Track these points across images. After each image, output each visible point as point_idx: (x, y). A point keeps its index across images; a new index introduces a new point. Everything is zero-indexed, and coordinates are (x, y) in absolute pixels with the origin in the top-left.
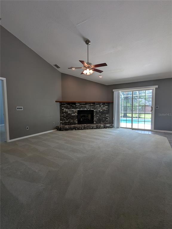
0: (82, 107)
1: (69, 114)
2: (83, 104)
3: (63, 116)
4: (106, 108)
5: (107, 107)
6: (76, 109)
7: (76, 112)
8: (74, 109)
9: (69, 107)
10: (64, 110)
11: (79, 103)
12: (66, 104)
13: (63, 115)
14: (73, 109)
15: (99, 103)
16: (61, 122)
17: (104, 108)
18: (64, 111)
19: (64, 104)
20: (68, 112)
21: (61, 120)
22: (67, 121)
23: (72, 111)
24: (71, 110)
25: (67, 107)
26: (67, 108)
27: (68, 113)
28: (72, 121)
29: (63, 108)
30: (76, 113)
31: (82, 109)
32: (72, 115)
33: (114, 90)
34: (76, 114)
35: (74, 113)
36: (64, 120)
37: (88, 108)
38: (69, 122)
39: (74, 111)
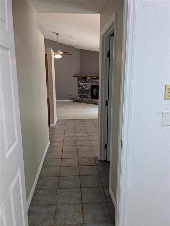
0: (93, 81)
1: (84, 88)
3: (80, 90)
6: (89, 83)
7: (88, 86)
9: (84, 81)
10: (80, 84)
12: (82, 78)
13: (79, 88)
14: (86, 84)
19: (80, 79)
20: (83, 86)
21: (78, 93)
22: (82, 94)
23: (86, 85)
24: (85, 84)
25: (82, 81)
28: (86, 95)
29: (79, 82)
30: (89, 88)
31: (93, 84)
32: (86, 89)
36: (80, 93)
38: (83, 96)
39: (87, 85)
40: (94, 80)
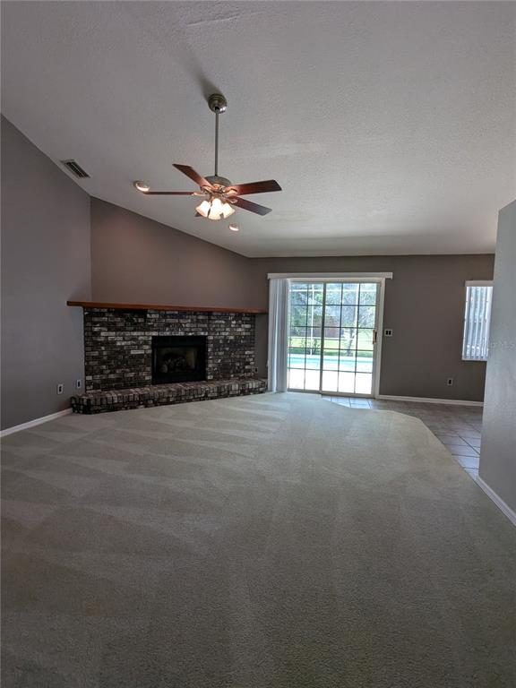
0: (168, 325)
1: (122, 351)
2: (173, 316)
3: (95, 358)
4: (247, 330)
5: (248, 326)
6: (148, 330)
7: (146, 343)
8: (139, 333)
9: (120, 324)
10: (102, 334)
11: (157, 310)
12: (109, 312)
13: (96, 353)
14: (135, 334)
15: (224, 314)
16: (90, 378)
17: (240, 330)
18: (102, 339)
19: (102, 314)
20: (118, 344)
21: (88, 371)
22: (112, 376)
23: (134, 339)
24: (128, 334)
25: (114, 323)
26: (111, 327)
27: (116, 347)
28: (132, 375)
29: (96, 329)
30: (147, 347)
31: (168, 334)
32: (132, 352)
33: (270, 276)
34: (147, 349)
35: (139, 346)
36: (102, 372)
37: (188, 330)
38: (118, 380)
39: (140, 338)
40: (170, 320)
